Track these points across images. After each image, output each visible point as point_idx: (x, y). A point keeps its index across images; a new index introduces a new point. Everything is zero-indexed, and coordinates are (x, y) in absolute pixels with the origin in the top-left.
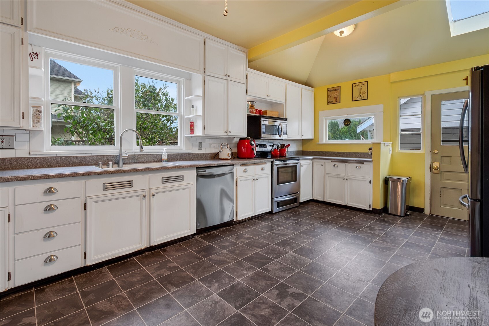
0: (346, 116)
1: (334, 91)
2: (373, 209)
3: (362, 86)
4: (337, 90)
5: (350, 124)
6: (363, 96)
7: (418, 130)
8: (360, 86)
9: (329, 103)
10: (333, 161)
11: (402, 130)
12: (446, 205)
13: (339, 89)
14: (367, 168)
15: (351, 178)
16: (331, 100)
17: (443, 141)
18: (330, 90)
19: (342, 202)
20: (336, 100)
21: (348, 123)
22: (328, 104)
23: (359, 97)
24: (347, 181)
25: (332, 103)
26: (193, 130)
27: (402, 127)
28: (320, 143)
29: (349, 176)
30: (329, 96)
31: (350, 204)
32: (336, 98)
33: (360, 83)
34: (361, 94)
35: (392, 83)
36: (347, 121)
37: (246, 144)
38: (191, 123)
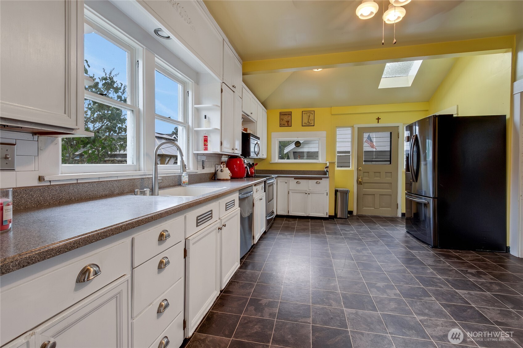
0: (297, 138)
1: (286, 116)
2: (329, 216)
3: (311, 114)
4: (289, 114)
5: (300, 146)
6: (311, 122)
7: (349, 152)
8: (308, 114)
9: (281, 125)
10: (296, 178)
11: (339, 152)
12: (366, 207)
13: (290, 114)
14: (325, 183)
15: (311, 192)
16: (283, 123)
17: (364, 161)
18: (281, 114)
19: (304, 214)
20: (288, 124)
21: (299, 145)
22: (280, 127)
23: (308, 124)
24: (309, 195)
25: (284, 126)
26: (207, 146)
27: (338, 149)
28: (272, 162)
29: (310, 190)
30: (281, 119)
31: (311, 215)
32: (288, 122)
33: (309, 112)
34: (309, 121)
35: (332, 114)
36: (297, 143)
37: (238, 162)
38: (205, 138)
